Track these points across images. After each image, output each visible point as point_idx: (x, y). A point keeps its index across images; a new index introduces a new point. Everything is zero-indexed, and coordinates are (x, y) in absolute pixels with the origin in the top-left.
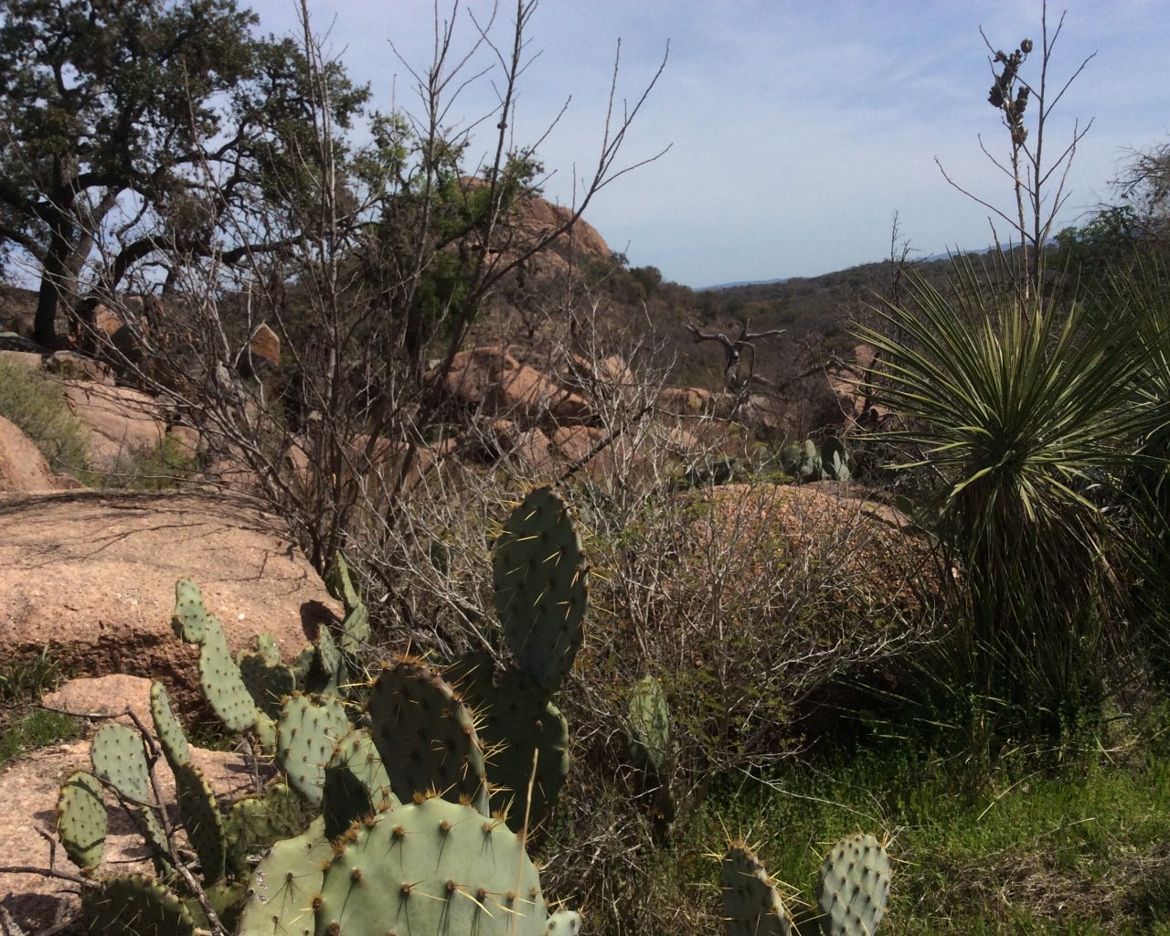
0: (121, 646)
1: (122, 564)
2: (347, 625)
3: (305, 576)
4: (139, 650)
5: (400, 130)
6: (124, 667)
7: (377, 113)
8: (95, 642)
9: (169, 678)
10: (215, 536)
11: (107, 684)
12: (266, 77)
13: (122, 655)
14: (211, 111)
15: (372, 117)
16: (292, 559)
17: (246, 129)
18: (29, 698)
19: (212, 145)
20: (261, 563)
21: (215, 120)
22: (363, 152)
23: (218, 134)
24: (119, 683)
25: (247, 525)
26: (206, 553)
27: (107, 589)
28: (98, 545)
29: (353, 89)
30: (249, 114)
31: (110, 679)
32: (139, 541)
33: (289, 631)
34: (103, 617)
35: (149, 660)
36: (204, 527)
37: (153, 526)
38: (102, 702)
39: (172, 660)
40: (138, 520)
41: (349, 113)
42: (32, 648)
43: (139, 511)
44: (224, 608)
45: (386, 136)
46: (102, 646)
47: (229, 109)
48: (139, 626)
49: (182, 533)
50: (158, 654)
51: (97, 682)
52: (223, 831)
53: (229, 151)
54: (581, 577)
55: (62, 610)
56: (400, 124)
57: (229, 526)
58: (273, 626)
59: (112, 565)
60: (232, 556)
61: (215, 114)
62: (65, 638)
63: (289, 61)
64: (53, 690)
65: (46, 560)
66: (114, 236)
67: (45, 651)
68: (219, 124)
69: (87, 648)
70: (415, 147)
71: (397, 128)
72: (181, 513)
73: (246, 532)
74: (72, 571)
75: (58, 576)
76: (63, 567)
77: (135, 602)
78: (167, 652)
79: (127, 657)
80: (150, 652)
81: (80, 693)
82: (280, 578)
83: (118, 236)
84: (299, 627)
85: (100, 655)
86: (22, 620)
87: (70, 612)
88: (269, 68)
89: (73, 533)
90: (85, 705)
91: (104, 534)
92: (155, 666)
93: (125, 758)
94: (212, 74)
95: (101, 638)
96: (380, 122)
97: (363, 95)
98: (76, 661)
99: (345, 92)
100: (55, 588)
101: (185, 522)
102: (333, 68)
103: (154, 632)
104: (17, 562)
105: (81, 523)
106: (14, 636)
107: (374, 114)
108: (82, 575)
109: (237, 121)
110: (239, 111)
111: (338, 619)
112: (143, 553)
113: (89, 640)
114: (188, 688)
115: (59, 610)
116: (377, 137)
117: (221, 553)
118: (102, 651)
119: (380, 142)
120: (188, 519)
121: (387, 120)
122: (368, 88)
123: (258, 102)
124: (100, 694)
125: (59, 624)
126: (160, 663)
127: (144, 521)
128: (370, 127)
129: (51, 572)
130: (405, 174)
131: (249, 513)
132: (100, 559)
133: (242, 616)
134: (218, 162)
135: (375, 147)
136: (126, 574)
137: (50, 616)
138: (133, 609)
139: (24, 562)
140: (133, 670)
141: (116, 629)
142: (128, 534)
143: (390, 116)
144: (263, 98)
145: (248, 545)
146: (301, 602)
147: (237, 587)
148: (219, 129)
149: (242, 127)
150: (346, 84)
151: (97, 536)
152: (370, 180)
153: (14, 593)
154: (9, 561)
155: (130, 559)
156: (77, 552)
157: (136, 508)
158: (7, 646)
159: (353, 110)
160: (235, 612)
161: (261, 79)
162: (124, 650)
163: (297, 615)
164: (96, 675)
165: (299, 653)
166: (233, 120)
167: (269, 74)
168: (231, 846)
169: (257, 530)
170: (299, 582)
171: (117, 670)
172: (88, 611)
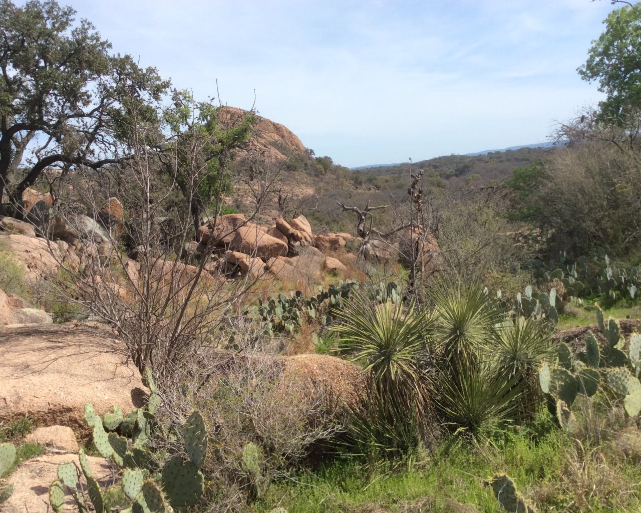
0: (57, 412)
1: (56, 374)
2: (151, 398)
3: (133, 375)
4: (64, 414)
5: (187, 99)
6: (58, 421)
7: (175, 89)
8: (46, 411)
9: (77, 425)
10: (94, 358)
11: (52, 430)
12: (116, 75)
13: (57, 416)
14: (86, 93)
15: (172, 92)
16: (127, 366)
17: (105, 101)
18: (21, 436)
19: (87, 110)
20: (114, 370)
21: (89, 97)
22: (168, 109)
23: (90, 104)
24: (57, 429)
25: (108, 350)
26: (91, 367)
27: (51, 388)
28: (45, 365)
29: (162, 81)
30: (107, 93)
31: (53, 428)
32: (62, 362)
33: (126, 402)
34: (49, 400)
35: (68, 418)
36: (89, 354)
37: (68, 354)
38: (51, 438)
39: (78, 418)
40: (60, 351)
41: (160, 94)
42: (20, 414)
43: (61, 345)
44: (99, 395)
45: (180, 102)
46: (49, 413)
47: (96, 90)
48: (65, 404)
49: (81, 357)
50: (72, 415)
51: (48, 429)
52: (103, 500)
53: (96, 112)
54: (206, 439)
55: (34, 398)
56: (187, 96)
57: (100, 352)
58: (120, 401)
59: (52, 375)
60: (102, 368)
61: (89, 93)
62: (34, 409)
63: (128, 67)
64: (30, 432)
65: (25, 374)
66: (34, 153)
67: (27, 416)
68: (91, 99)
69: (43, 413)
70: (195, 107)
71: (185, 97)
72: (79, 345)
73: (108, 354)
74: (35, 379)
75: (30, 382)
76: (32, 378)
77: (62, 394)
78: (75, 415)
79: (59, 417)
80: (68, 414)
81: (42, 434)
82: (123, 377)
83: (36, 154)
84: (130, 400)
85: (48, 416)
86: (17, 403)
87: (36, 399)
88: (117, 70)
89: (34, 359)
90: (44, 439)
91: (47, 359)
92: (71, 420)
93: (69, 473)
94: (87, 72)
95: (49, 409)
96: (177, 94)
97: (167, 85)
98: (39, 419)
99: (158, 82)
100: (29, 388)
101: (81, 352)
102: (151, 70)
103: (70, 406)
104: (12, 375)
105: (37, 353)
106: (13, 409)
107: (173, 90)
108: (40, 382)
109: (100, 96)
110: (101, 92)
111: (147, 395)
112: (64, 368)
113: (44, 410)
114: (84, 429)
115: (31, 398)
116: (175, 102)
117: (97, 367)
118: (49, 415)
119: (176, 104)
120: (83, 349)
121: (180, 93)
122: (170, 81)
123: (111, 87)
124: (50, 434)
125: (32, 404)
126: (73, 419)
127: (64, 352)
128: (172, 97)
129: (27, 380)
130: (190, 121)
131: (109, 341)
132: (47, 373)
133: (106, 398)
134: (90, 119)
135: (174, 107)
136: (58, 380)
137: (28, 401)
138: (62, 397)
139: (15, 375)
140: (62, 423)
141: (55, 406)
142: (57, 359)
143: (182, 91)
144: (114, 85)
145: (109, 361)
146: (131, 389)
147: (104, 384)
148: (91, 101)
149: (103, 100)
150: (158, 79)
151: (44, 360)
152: (171, 124)
153: (13, 391)
154: (8, 375)
155: (59, 372)
156: (37, 369)
157: (59, 342)
158: (10, 414)
159: (162, 92)
160: (103, 396)
161: (113, 75)
162: (58, 414)
163: (129, 395)
164: (47, 425)
165: (130, 412)
166: (98, 96)
167: (117, 73)
168: (106, 504)
169: (113, 352)
170: (130, 378)
171: (55, 423)
172: (44, 398)
